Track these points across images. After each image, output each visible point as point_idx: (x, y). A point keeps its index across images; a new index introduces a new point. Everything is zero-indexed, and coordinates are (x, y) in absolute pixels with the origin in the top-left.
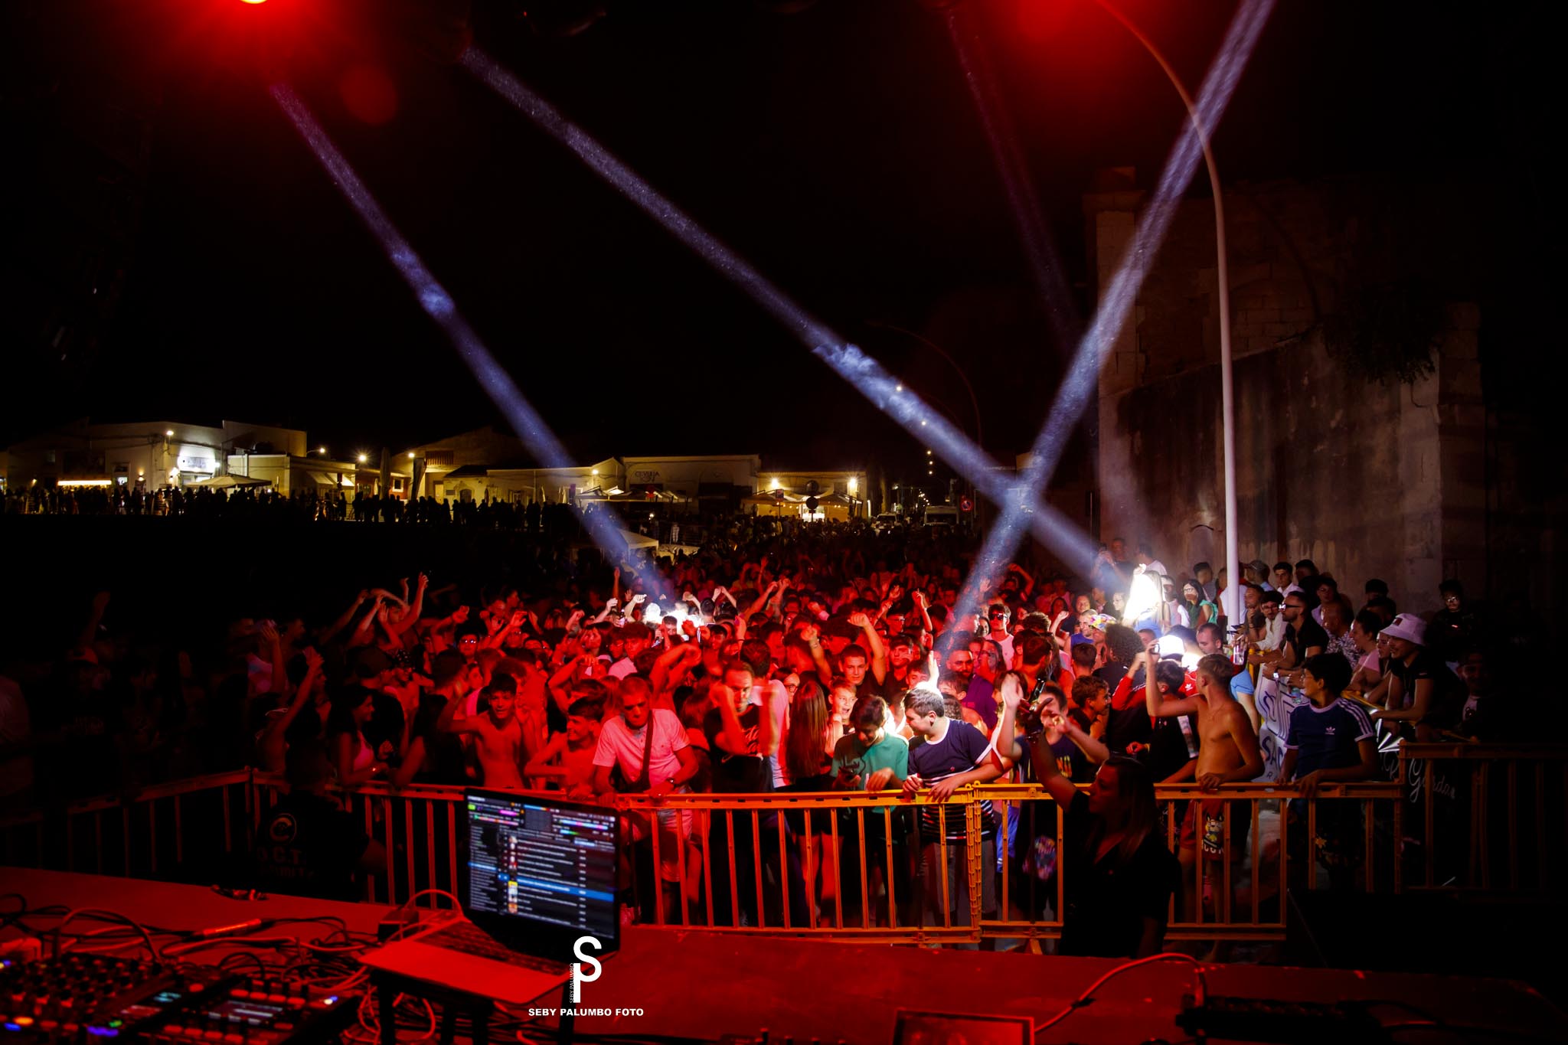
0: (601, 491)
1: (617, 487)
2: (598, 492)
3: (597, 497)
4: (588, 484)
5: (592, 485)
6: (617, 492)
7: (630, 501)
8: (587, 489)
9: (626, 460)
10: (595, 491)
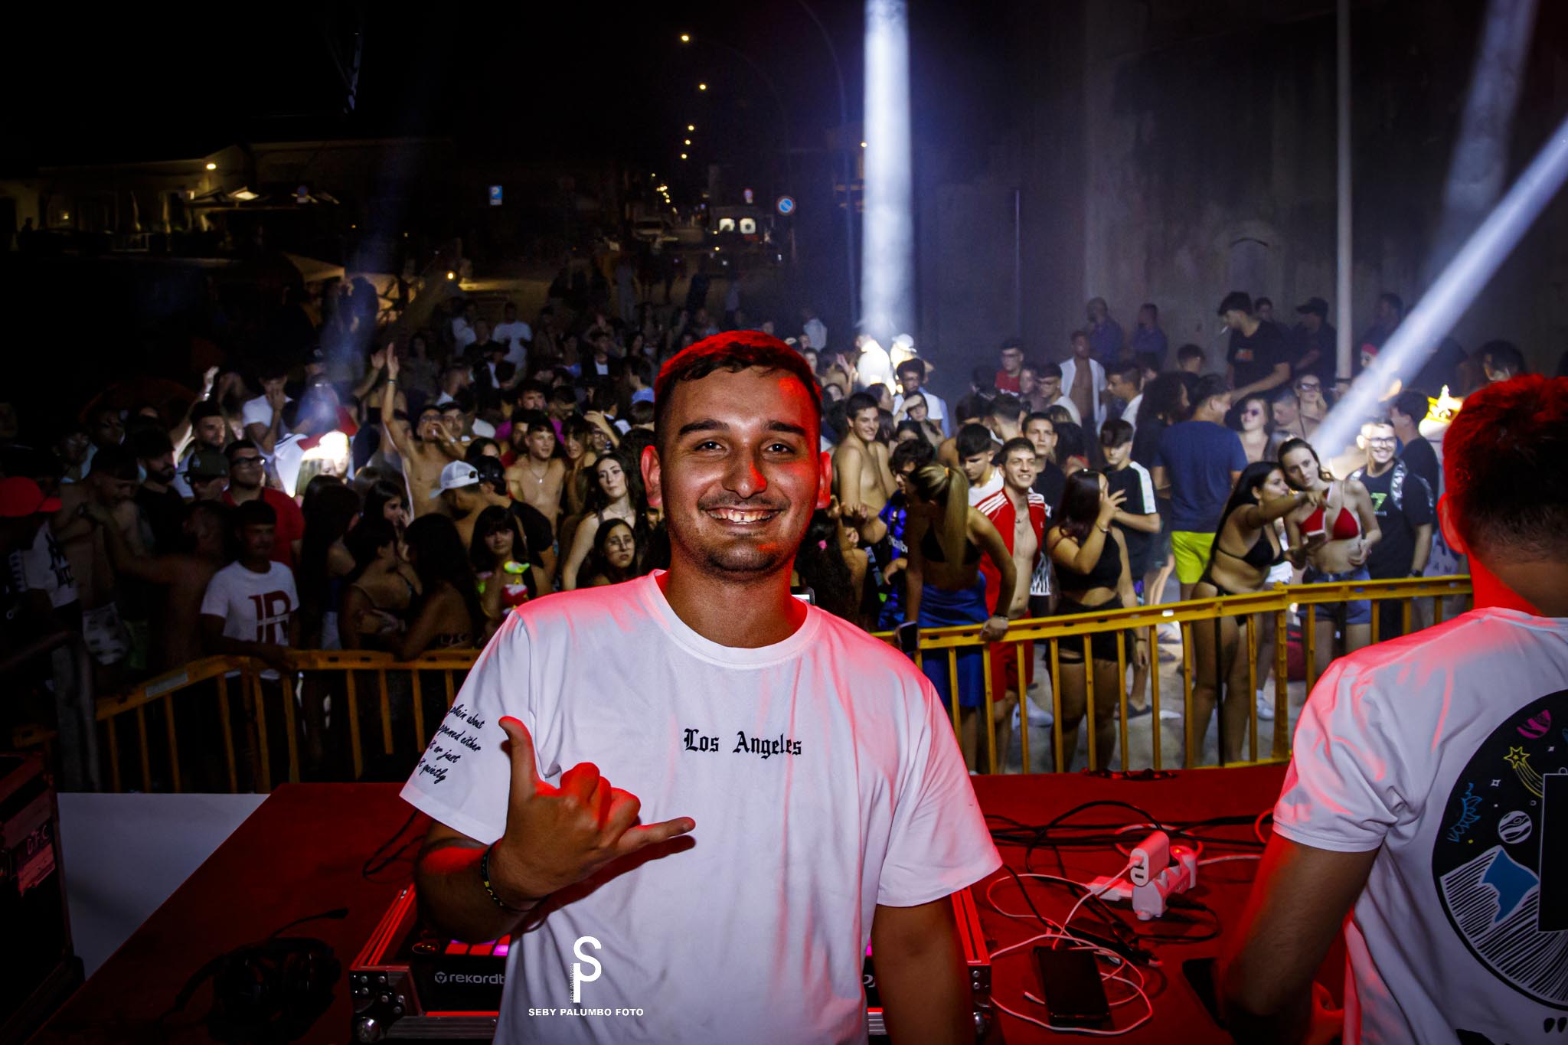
0: (224, 196)
1: (245, 188)
2: (219, 196)
3: (219, 203)
4: (200, 184)
5: (207, 187)
6: (246, 196)
7: (269, 208)
8: (200, 193)
9: (256, 147)
10: (215, 196)
